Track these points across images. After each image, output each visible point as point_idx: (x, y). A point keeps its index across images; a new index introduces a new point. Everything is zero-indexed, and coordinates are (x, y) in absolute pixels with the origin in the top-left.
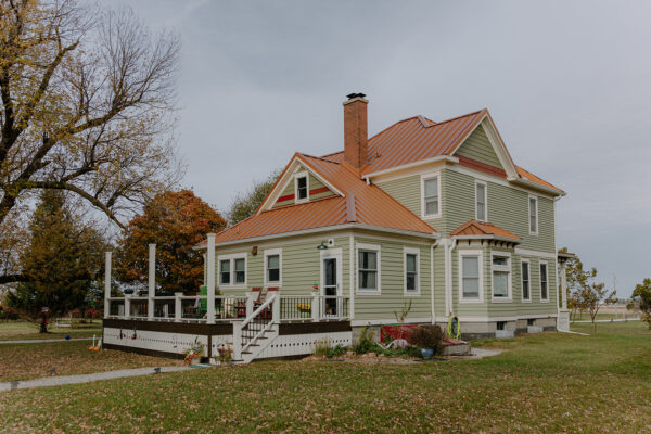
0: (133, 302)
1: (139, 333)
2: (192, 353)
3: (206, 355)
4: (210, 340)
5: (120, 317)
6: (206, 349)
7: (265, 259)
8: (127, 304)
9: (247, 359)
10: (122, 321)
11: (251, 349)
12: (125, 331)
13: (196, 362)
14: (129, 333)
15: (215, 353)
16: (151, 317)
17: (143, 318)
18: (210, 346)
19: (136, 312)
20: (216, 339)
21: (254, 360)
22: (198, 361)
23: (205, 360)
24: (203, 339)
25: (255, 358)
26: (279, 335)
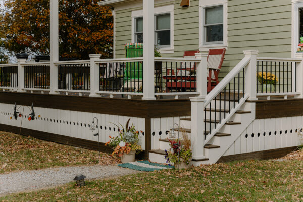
0: (29, 70)
1: (39, 111)
2: (122, 144)
3: (143, 148)
4: (148, 125)
5: (13, 89)
6: (142, 139)
7: (201, 13)
8: (21, 72)
9: (213, 157)
10: (16, 94)
11: (217, 141)
12: (20, 108)
13: (128, 159)
14: (26, 110)
15: (158, 144)
16: (54, 89)
17: (42, 91)
18: (148, 134)
19: (32, 83)
20: (159, 124)
21: (223, 159)
22: (132, 157)
23: (141, 156)
24: (139, 123)
25: (225, 155)
26: (256, 118)
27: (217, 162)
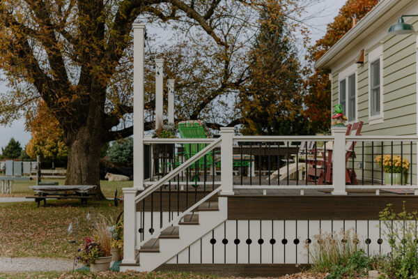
25: (168, 263)
26: (228, 219)
27: (156, 270)
